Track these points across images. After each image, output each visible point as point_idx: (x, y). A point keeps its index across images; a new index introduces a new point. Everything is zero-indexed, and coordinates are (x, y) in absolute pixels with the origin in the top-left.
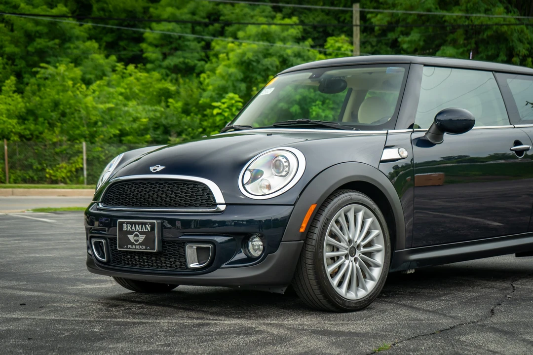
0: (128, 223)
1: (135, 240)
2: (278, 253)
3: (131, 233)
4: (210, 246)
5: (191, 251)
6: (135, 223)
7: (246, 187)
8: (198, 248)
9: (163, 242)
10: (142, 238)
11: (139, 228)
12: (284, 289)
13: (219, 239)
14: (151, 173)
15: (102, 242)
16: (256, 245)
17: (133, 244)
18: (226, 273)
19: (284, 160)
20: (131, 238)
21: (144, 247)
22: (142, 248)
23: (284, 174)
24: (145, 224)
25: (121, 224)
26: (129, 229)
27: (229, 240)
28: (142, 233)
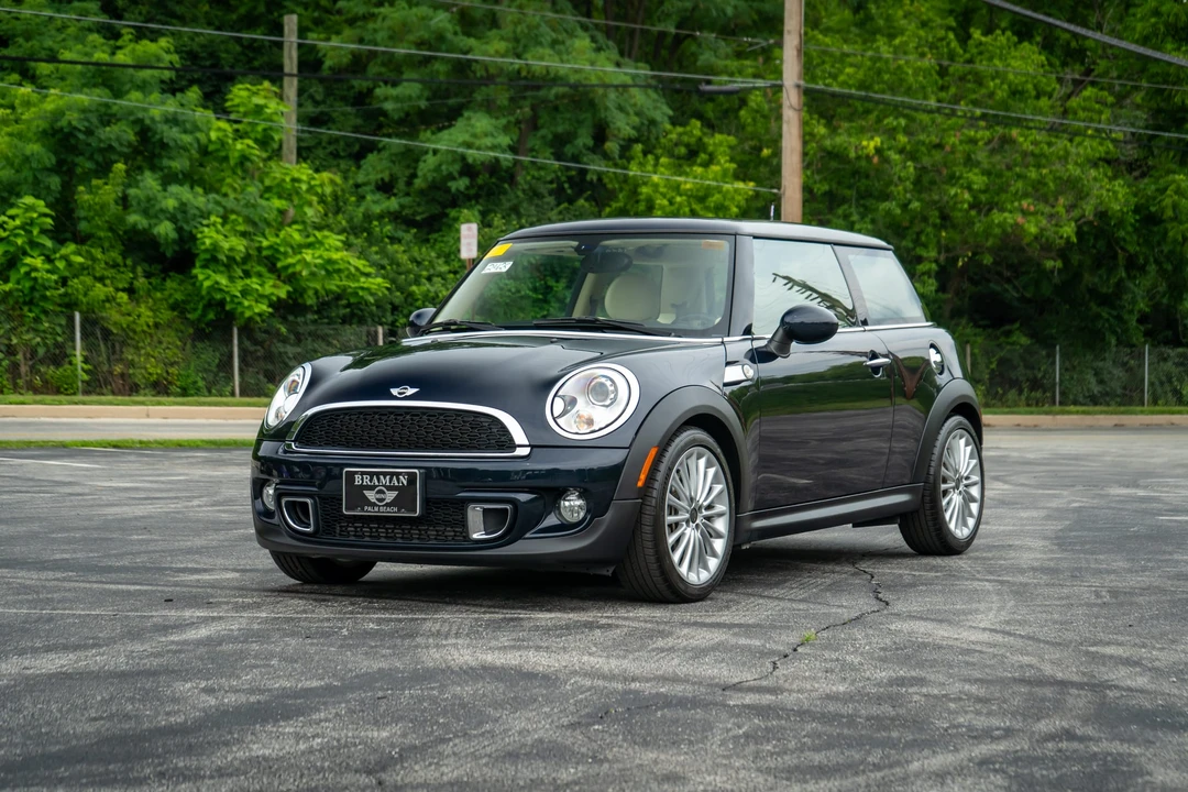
0: (363, 473)
1: (379, 500)
2: (608, 516)
3: (371, 488)
4: (508, 507)
5: (475, 515)
6: (378, 474)
7: (558, 421)
8: (485, 511)
9: (426, 502)
10: (390, 496)
11: (385, 481)
12: (611, 570)
13: (523, 497)
14: (395, 398)
15: (306, 504)
16: (573, 506)
17: (374, 505)
18: (530, 546)
19: (608, 383)
20: (371, 495)
21: (396, 509)
22: (393, 512)
23: (608, 402)
24: (398, 474)
25: (351, 476)
26: (367, 481)
27: (532, 500)
28: (390, 488)
